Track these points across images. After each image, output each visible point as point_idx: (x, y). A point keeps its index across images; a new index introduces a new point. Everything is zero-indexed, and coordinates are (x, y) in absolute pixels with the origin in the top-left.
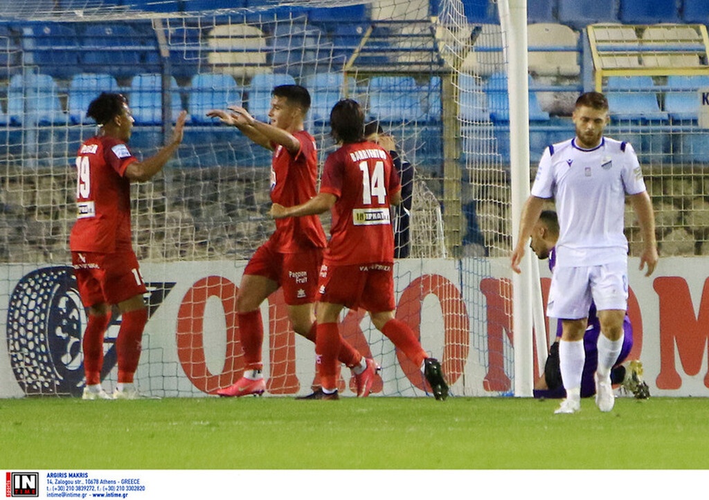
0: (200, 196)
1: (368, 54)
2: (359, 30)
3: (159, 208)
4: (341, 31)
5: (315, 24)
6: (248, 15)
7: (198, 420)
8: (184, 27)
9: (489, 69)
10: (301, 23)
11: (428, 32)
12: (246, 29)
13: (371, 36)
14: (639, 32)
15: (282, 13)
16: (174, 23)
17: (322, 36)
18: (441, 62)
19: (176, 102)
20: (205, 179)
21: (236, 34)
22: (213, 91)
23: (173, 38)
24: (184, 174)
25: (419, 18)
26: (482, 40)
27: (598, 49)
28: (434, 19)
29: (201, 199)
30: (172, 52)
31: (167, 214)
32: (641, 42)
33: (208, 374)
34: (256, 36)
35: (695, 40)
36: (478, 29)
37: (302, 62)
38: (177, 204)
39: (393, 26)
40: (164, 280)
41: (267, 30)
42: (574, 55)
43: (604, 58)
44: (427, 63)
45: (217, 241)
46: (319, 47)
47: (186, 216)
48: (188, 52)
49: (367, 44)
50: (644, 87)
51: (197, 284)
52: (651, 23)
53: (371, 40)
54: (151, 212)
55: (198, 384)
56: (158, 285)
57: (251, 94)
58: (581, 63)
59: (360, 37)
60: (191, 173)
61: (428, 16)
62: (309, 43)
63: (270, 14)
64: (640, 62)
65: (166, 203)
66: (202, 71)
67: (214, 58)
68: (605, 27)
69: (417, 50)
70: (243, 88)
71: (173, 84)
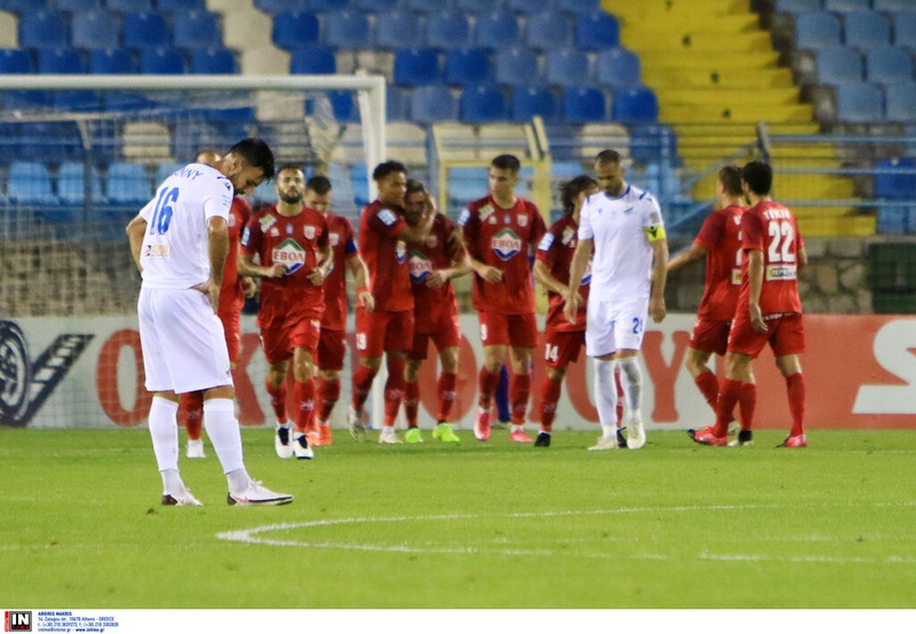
0: (116, 263)
2: (247, 128)
3: (83, 273)
5: (210, 123)
6: (156, 115)
7: (114, 447)
8: (104, 126)
9: (353, 160)
10: (199, 123)
11: (303, 130)
12: (154, 127)
13: (257, 133)
14: (476, 130)
15: (185, 114)
16: (97, 122)
17: (216, 133)
18: (313, 155)
19: (96, 187)
21: (145, 130)
22: (126, 178)
23: (94, 133)
24: (103, 246)
25: (296, 118)
26: (348, 136)
27: (443, 145)
28: (308, 120)
30: (94, 146)
31: (89, 278)
32: (478, 139)
33: (123, 411)
34: (162, 133)
35: (522, 138)
36: (343, 129)
38: (97, 270)
40: (86, 333)
41: (172, 128)
42: (423, 150)
44: (303, 156)
45: (129, 300)
47: (104, 281)
48: (106, 145)
51: (112, 336)
52: (486, 124)
54: (76, 278)
55: (116, 418)
56: (81, 337)
57: (157, 180)
58: (428, 156)
60: (108, 244)
61: (303, 117)
63: (172, 115)
64: (477, 155)
65: (89, 270)
66: (118, 161)
67: (128, 151)
68: (447, 127)
69: (294, 145)
70: (152, 175)
71: (94, 172)
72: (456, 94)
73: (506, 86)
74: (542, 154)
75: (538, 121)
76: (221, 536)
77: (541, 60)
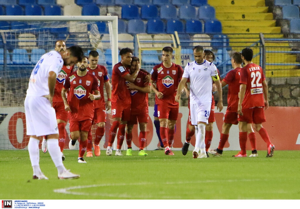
0: (16, 87)
1: (68, 43)
2: (65, 35)
3: (3, 90)
4: (60, 36)
5: (51, 33)
6: (31, 31)
7: (14, 157)
8: (11, 35)
9: (106, 48)
10: (47, 33)
11: (87, 36)
12: (30, 35)
13: (69, 37)
14: (153, 36)
15: (42, 30)
16: (8, 33)
17: (54, 37)
18: (91, 46)
19: (8, 58)
20: (17, 82)
21: (27, 36)
22: (19, 54)
23: (7, 37)
24: (10, 80)
25: (84, 32)
26: (104, 39)
27: (140, 42)
28: (89, 32)
29: (16, 88)
30: (7, 42)
31: (5, 93)
32: (153, 39)
33: (18, 143)
34: (33, 37)
35: (170, 39)
36: (102, 36)
37: (48, 45)
38: (8, 89)
39: (76, 34)
40: (4, 113)
41: (37, 36)
42: (132, 44)
43: (142, 45)
44: (87, 46)
45: (21, 101)
46: (53, 41)
47: (11, 93)
48: (12, 42)
49: (68, 40)
50: (154, 54)
51: (14, 115)
52: (156, 34)
53: (69, 39)
55: (15, 146)
56: (2, 115)
57: (32, 55)
58: (134, 46)
59: (65, 38)
60: (13, 79)
61: (87, 31)
62: (50, 39)
63: (37, 30)
64: (153, 46)
65: (5, 89)
66: (16, 48)
67: (20, 44)
68: (142, 35)
69: (84, 42)
70: (29, 53)
71: (7, 52)
72: (145, 22)
73: (164, 20)
74: (178, 45)
75: (176, 33)
76: (55, 191)
77: (178, 10)
